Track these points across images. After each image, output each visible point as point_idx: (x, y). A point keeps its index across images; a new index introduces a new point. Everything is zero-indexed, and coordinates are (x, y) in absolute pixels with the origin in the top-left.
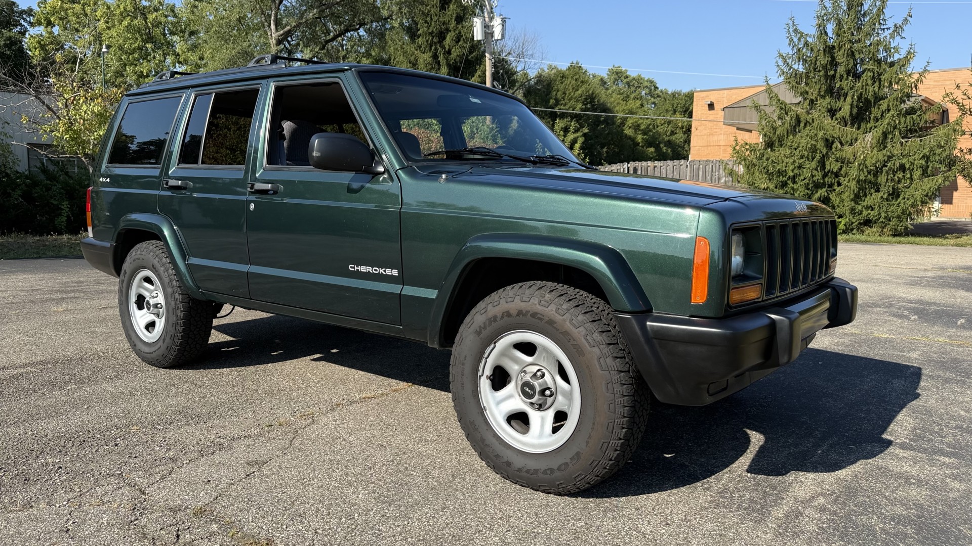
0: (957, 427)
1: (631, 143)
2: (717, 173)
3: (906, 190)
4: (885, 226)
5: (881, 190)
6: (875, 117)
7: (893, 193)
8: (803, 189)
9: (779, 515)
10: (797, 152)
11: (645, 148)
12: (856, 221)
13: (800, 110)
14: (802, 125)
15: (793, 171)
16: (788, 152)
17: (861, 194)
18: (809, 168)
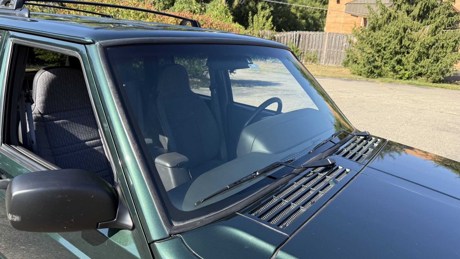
3: (443, 58)
5: (430, 57)
6: (431, 17)
7: (436, 60)
8: (389, 54)
10: (388, 34)
12: (414, 73)
14: (392, 18)
15: (385, 44)
16: (384, 34)
17: (419, 59)
18: (394, 43)
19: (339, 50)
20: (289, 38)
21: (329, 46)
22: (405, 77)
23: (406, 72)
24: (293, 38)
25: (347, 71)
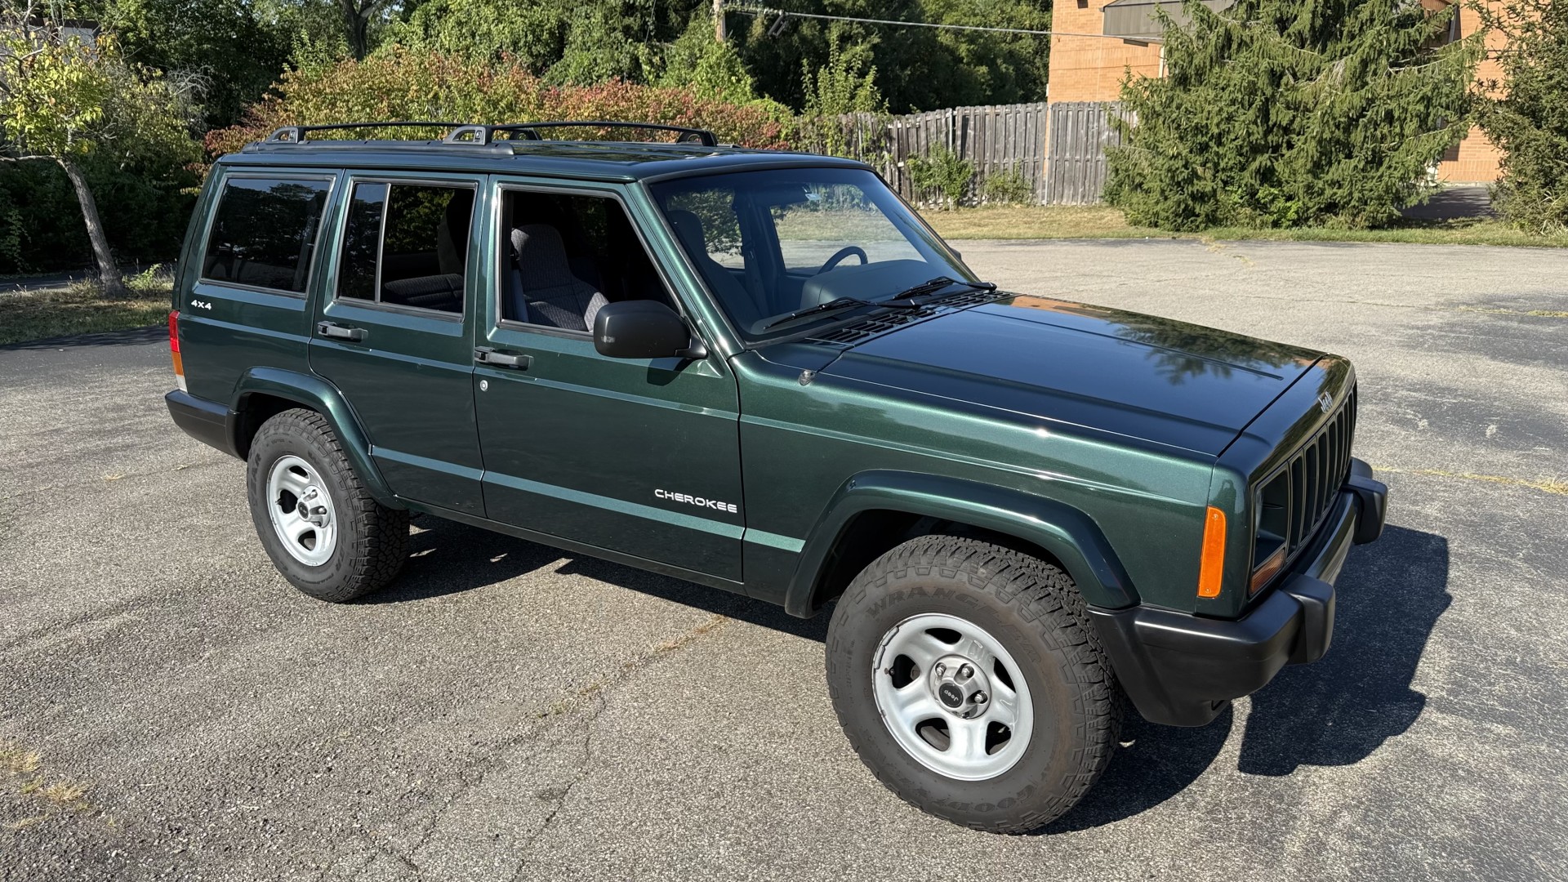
0: (1510, 662)
1: (950, 58)
2: (1096, 124)
3: (1393, 153)
4: (1358, 213)
5: (1354, 154)
6: (1349, 32)
7: (1372, 162)
8: (1233, 155)
9: (1296, 849)
10: (1226, 95)
11: (972, 67)
12: (1314, 206)
13: (1232, 23)
14: (1234, 46)
15: (1218, 125)
16: (1212, 94)
17: (1324, 162)
18: (1244, 121)
19: (1089, 157)
20: (933, 129)
21: (1058, 146)
22: (1289, 220)
23: (1288, 204)
24: (944, 129)
25: (1114, 218)
